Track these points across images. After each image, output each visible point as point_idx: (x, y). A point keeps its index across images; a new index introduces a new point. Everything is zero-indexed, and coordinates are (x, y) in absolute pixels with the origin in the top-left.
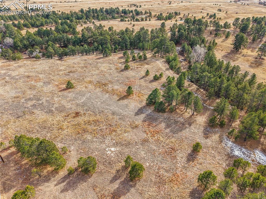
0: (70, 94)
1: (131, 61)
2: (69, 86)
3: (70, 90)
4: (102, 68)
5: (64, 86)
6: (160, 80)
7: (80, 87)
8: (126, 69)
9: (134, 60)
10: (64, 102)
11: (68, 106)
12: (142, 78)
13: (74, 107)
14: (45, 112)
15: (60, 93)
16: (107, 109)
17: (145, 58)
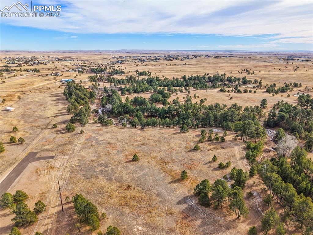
0: (132, 167)
1: (207, 141)
2: (135, 159)
3: (134, 162)
4: (173, 145)
5: (131, 158)
6: (226, 169)
7: (143, 162)
8: (196, 150)
9: (210, 141)
10: (124, 174)
11: (126, 177)
12: (206, 164)
13: (129, 180)
14: (106, 179)
15: (125, 164)
16: (155, 189)
17: (223, 141)
